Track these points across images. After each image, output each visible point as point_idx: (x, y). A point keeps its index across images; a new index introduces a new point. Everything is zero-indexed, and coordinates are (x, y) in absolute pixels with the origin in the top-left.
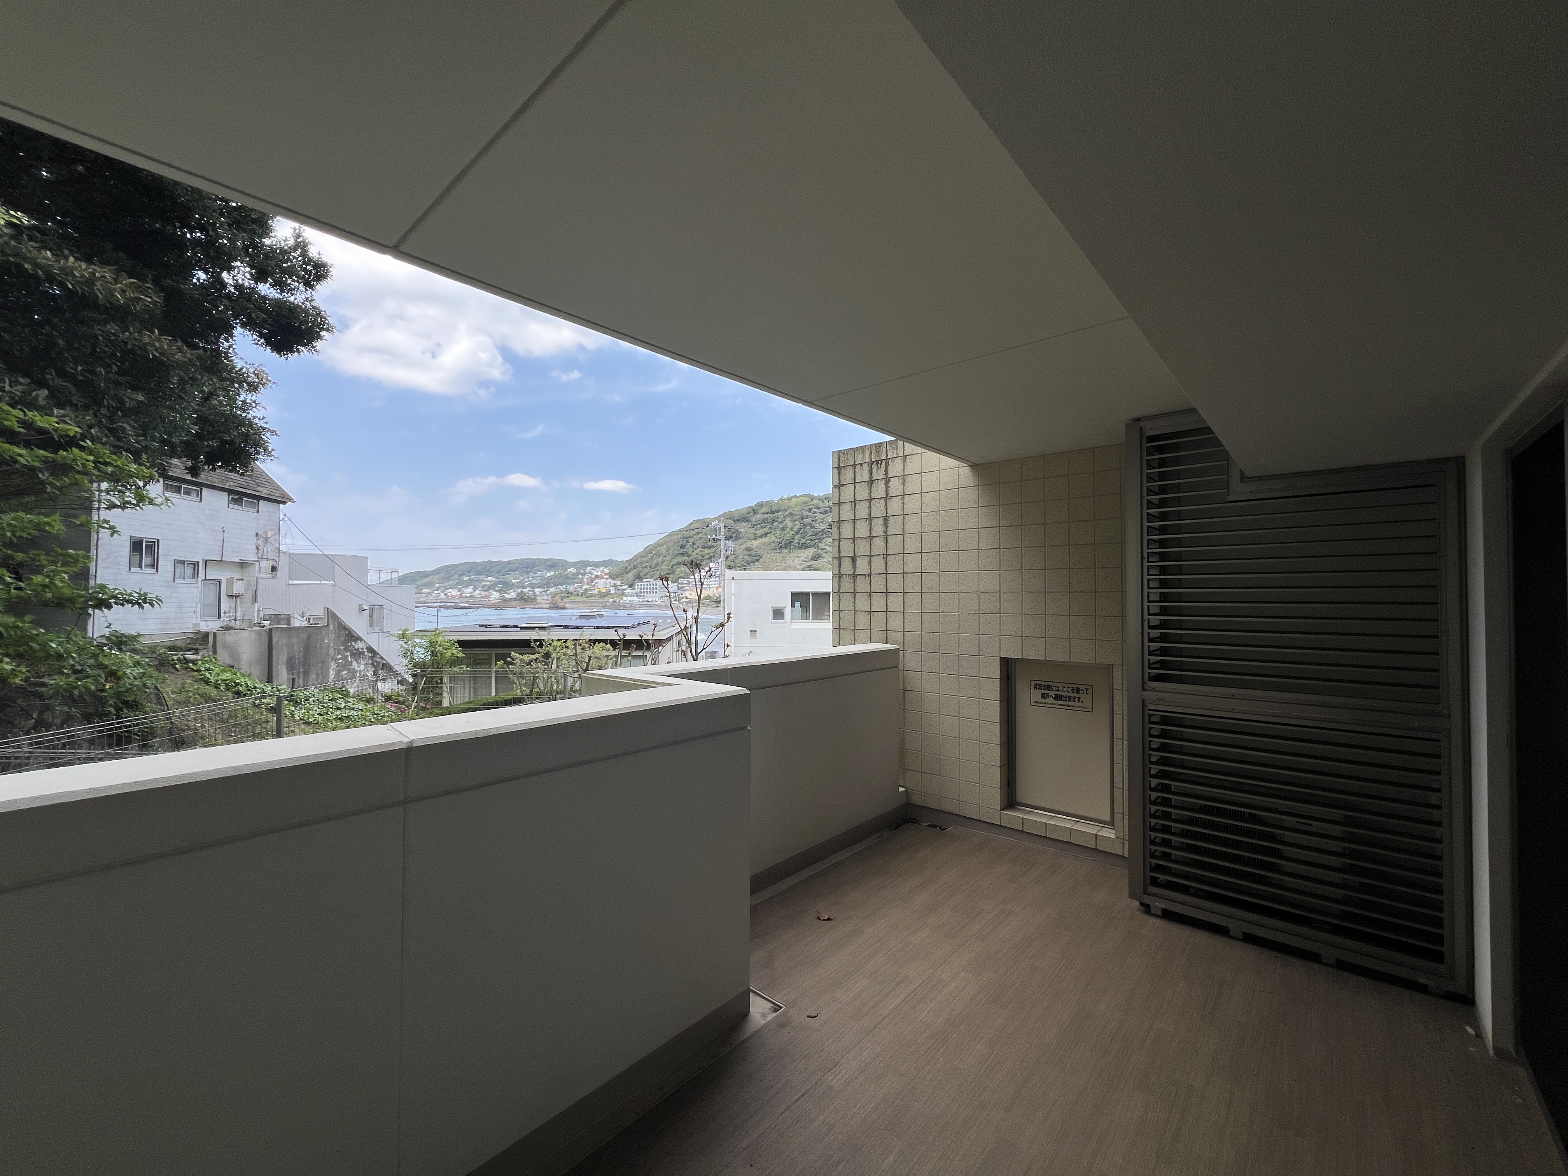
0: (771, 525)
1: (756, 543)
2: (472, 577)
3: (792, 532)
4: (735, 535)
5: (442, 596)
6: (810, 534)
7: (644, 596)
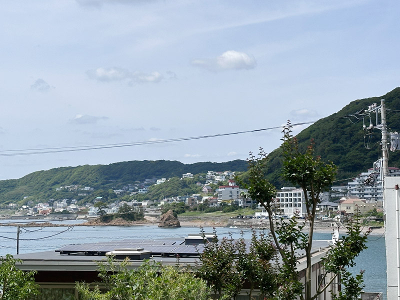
5: (31, 211)
7: (283, 210)
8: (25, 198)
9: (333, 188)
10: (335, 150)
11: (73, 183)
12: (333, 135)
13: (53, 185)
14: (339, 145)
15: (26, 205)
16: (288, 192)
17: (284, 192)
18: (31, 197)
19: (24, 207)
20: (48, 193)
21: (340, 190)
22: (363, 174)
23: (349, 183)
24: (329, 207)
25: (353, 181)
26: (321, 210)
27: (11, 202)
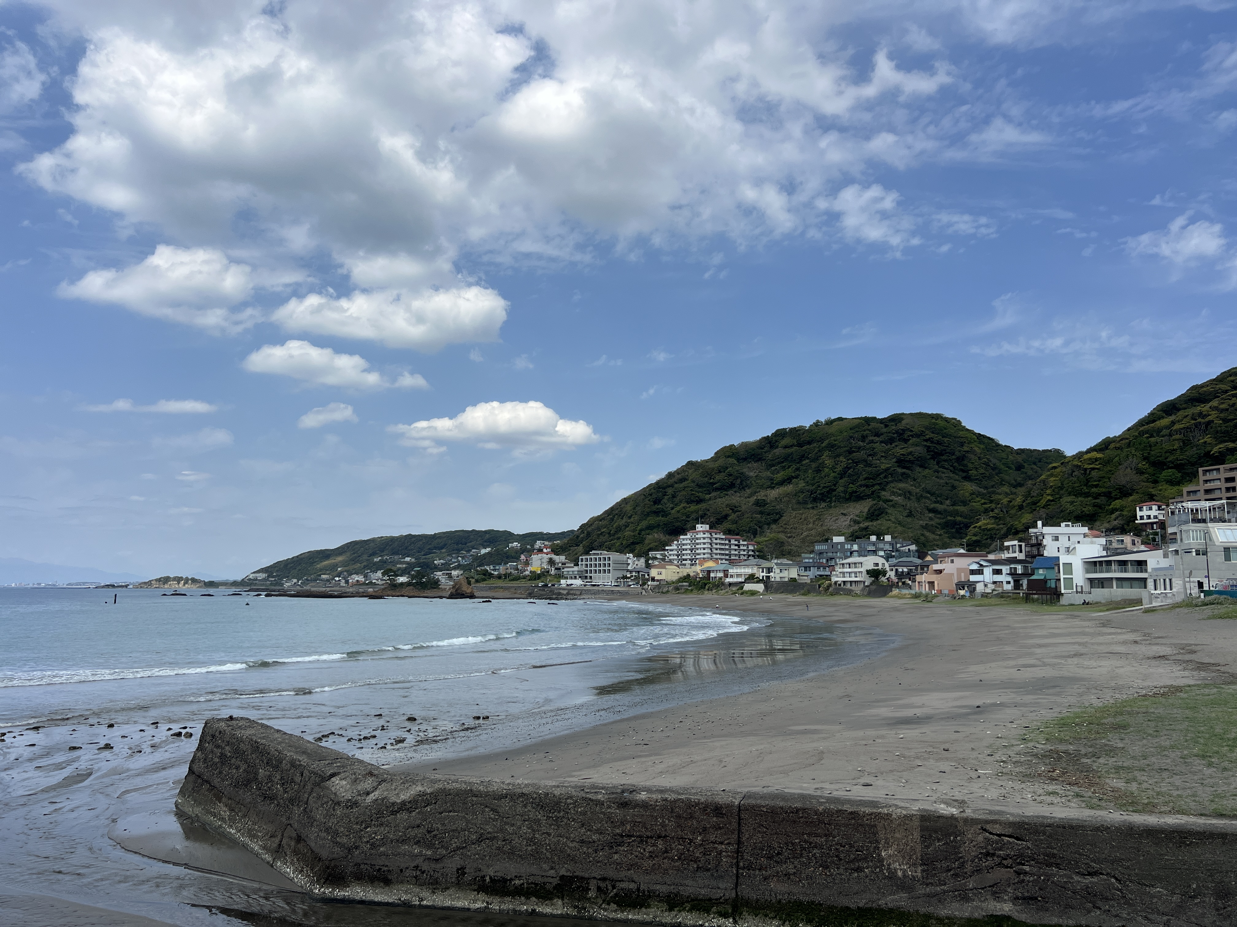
0: (798, 465)
1: (774, 493)
2: (385, 558)
3: (832, 474)
4: (739, 481)
5: (343, 583)
6: (864, 476)
7: (591, 577)
8: (339, 569)
9: (651, 554)
10: (655, 512)
11: (393, 554)
12: (654, 496)
13: (371, 555)
14: (660, 506)
15: (339, 577)
16: (597, 557)
17: (592, 557)
18: (346, 568)
19: (337, 579)
20: (365, 564)
21: (658, 556)
22: (682, 537)
23: (667, 548)
24: (641, 573)
25: (671, 546)
26: (632, 576)
27: (324, 574)
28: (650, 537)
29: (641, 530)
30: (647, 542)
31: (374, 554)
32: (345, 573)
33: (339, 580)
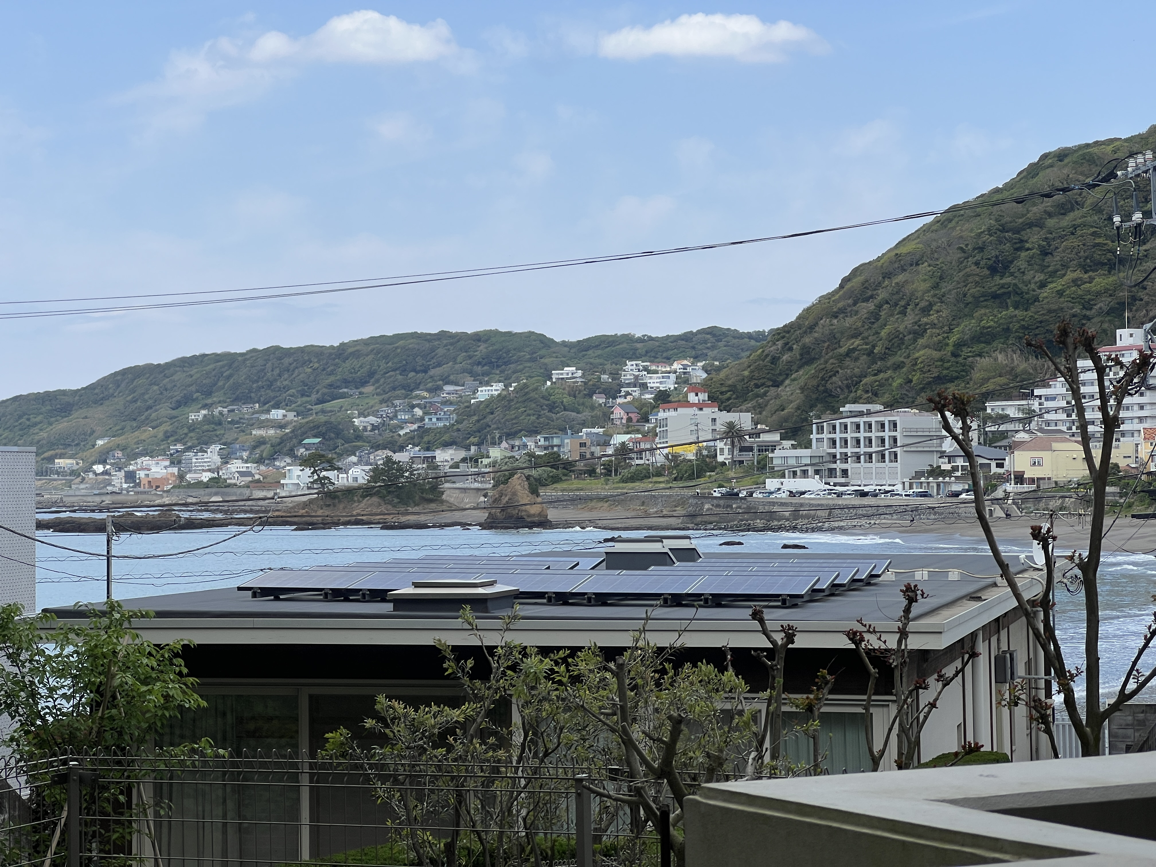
2: (216, 412)
5: (118, 480)
7: (845, 472)
8: (100, 442)
9: (992, 407)
11: (236, 400)
13: (178, 405)
15: (104, 462)
16: (861, 420)
18: (118, 441)
19: (99, 468)
20: (166, 427)
21: (1013, 413)
22: (1079, 364)
23: (1037, 392)
25: (1050, 386)
26: (955, 469)
27: (61, 456)
28: (985, 361)
29: (959, 345)
30: (976, 375)
31: (186, 401)
32: (119, 454)
33: (105, 473)
